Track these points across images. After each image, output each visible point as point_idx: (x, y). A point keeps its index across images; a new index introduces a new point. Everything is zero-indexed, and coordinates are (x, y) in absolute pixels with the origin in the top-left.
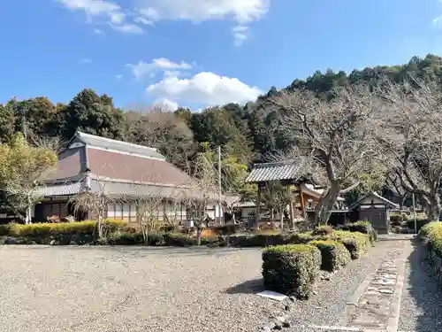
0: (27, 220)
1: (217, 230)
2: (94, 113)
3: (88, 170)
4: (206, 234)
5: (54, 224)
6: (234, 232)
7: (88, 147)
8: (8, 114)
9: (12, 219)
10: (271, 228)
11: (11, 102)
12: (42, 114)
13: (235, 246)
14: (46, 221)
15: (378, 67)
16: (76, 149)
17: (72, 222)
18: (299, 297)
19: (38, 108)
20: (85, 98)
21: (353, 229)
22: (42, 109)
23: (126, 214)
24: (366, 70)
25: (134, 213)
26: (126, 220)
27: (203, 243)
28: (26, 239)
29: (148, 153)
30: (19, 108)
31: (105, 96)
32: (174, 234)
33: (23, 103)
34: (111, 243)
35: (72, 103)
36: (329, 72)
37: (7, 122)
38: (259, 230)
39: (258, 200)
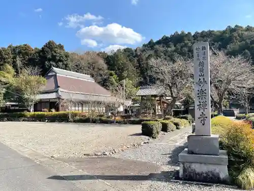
0: (31, 110)
1: (122, 117)
2: (55, 54)
3: (59, 87)
4: (118, 118)
5: (46, 112)
6: (130, 118)
7: (57, 75)
8: (9, 53)
9: (26, 110)
10: (146, 116)
11: (10, 47)
12: (27, 54)
13: (131, 124)
14: (42, 111)
15: (209, 31)
16: (52, 76)
17: (54, 112)
18: (153, 138)
19: (24, 50)
20: (50, 46)
21: (182, 118)
22: (26, 51)
23: (77, 108)
24: (203, 32)
25: (80, 108)
26: (80, 111)
27: (116, 122)
28: (34, 119)
29: (86, 78)
30: (14, 50)
31: (60, 45)
32: (103, 118)
33: (16, 47)
34: (75, 121)
35: (43, 48)
36: (183, 33)
37: (9, 58)
38: (141, 118)
39: (141, 103)
